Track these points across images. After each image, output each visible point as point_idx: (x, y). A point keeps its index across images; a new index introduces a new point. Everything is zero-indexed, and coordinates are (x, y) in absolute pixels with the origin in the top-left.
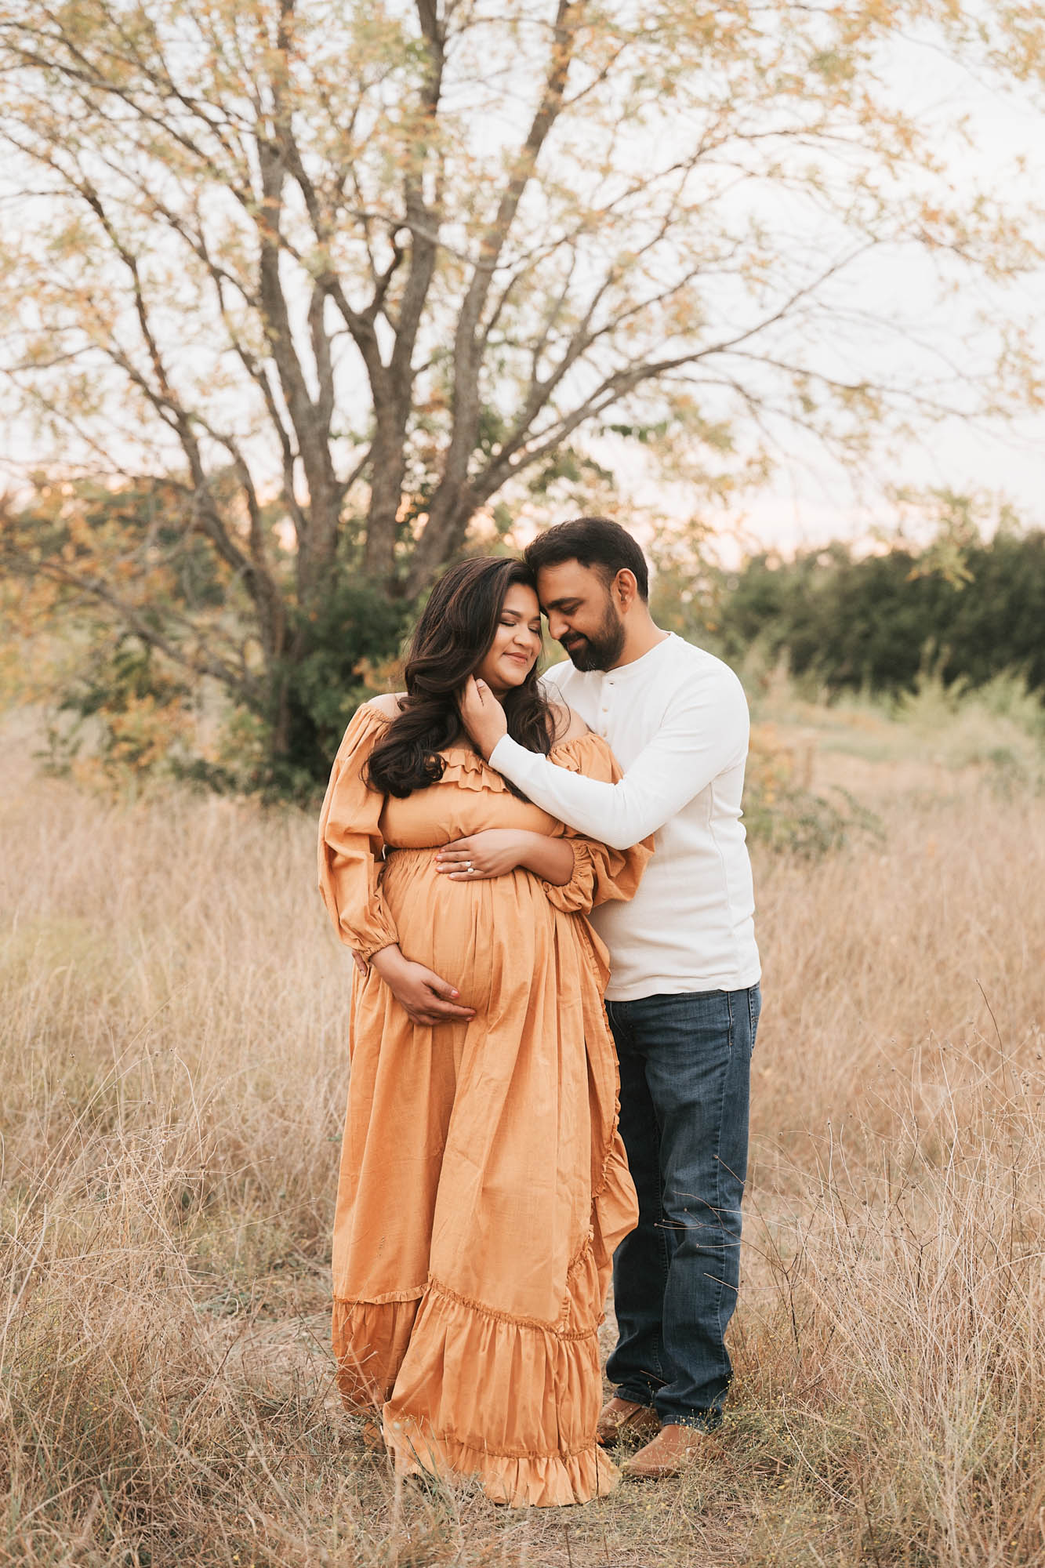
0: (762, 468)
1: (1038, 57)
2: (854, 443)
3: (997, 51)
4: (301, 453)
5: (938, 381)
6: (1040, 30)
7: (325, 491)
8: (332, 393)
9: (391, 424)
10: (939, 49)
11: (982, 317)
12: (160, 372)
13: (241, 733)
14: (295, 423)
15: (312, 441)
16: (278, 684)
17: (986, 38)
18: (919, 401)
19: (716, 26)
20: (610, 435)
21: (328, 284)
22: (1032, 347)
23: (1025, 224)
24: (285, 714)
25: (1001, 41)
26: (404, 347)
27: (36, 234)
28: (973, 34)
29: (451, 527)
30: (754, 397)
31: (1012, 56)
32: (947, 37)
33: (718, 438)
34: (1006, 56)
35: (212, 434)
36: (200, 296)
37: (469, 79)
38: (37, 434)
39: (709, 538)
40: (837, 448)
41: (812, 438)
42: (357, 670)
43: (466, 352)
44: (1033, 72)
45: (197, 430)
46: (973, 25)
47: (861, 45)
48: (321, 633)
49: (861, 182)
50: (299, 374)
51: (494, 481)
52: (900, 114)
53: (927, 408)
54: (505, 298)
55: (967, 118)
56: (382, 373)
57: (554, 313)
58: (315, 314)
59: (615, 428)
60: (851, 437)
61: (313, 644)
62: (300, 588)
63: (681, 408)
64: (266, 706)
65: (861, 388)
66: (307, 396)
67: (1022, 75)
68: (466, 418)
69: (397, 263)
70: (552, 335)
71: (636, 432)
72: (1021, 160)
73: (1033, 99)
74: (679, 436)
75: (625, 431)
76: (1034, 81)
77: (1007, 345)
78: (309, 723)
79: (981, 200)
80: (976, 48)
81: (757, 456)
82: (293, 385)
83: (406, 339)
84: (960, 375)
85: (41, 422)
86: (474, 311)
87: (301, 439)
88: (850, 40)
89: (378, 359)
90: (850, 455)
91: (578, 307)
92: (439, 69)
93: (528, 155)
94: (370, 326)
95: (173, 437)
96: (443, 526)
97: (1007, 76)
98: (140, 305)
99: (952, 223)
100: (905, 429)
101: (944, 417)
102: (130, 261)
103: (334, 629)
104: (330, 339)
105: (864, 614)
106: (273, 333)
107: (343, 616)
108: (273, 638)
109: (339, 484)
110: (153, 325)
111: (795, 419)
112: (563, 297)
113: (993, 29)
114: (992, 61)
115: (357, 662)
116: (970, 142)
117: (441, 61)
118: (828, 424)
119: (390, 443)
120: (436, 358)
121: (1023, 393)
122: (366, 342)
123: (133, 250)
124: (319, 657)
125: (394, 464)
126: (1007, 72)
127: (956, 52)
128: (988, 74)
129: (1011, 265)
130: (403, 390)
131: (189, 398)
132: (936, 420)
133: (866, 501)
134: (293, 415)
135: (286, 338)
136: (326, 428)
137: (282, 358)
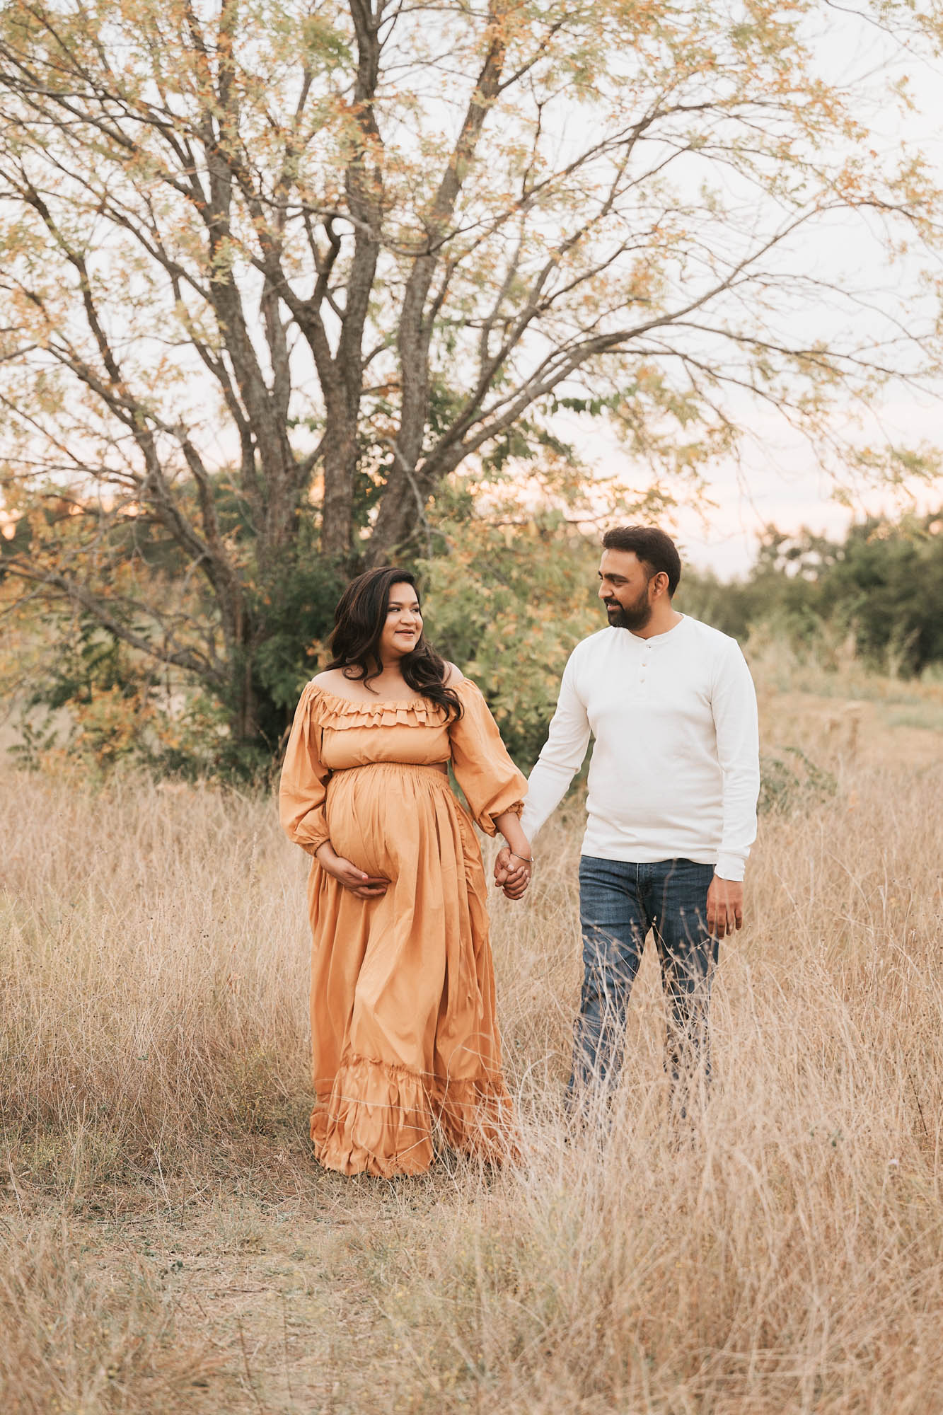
2: (810, 407)
4: (258, 442)
8: (287, 381)
9: (343, 411)
12: (112, 367)
13: (201, 718)
15: (268, 428)
16: (240, 670)
20: (563, 410)
24: (250, 698)
26: (352, 334)
29: (405, 509)
33: (683, 410)
35: (161, 426)
40: (793, 414)
42: (311, 652)
43: (416, 334)
48: (278, 616)
50: (254, 362)
51: (448, 460)
52: (820, 82)
53: (870, 370)
55: (906, 79)
56: (330, 363)
58: (267, 304)
59: (567, 403)
60: (806, 401)
61: (273, 626)
64: (227, 690)
66: (263, 384)
68: (417, 399)
71: (588, 406)
75: (578, 406)
78: (272, 706)
82: (248, 373)
83: (353, 326)
86: (419, 294)
89: (326, 347)
94: (317, 312)
96: (399, 507)
98: (88, 304)
101: (887, 379)
102: (79, 262)
103: (291, 612)
104: (285, 328)
107: (300, 600)
108: (234, 625)
109: (297, 469)
110: (103, 322)
114: (919, 25)
115: (311, 644)
116: (910, 105)
119: (341, 427)
120: (384, 344)
122: (312, 330)
123: (80, 250)
124: (276, 639)
125: (346, 448)
130: (352, 376)
131: (138, 389)
132: (882, 382)
133: (828, 465)
134: (247, 404)
135: (240, 328)
136: (283, 415)
137: (236, 348)
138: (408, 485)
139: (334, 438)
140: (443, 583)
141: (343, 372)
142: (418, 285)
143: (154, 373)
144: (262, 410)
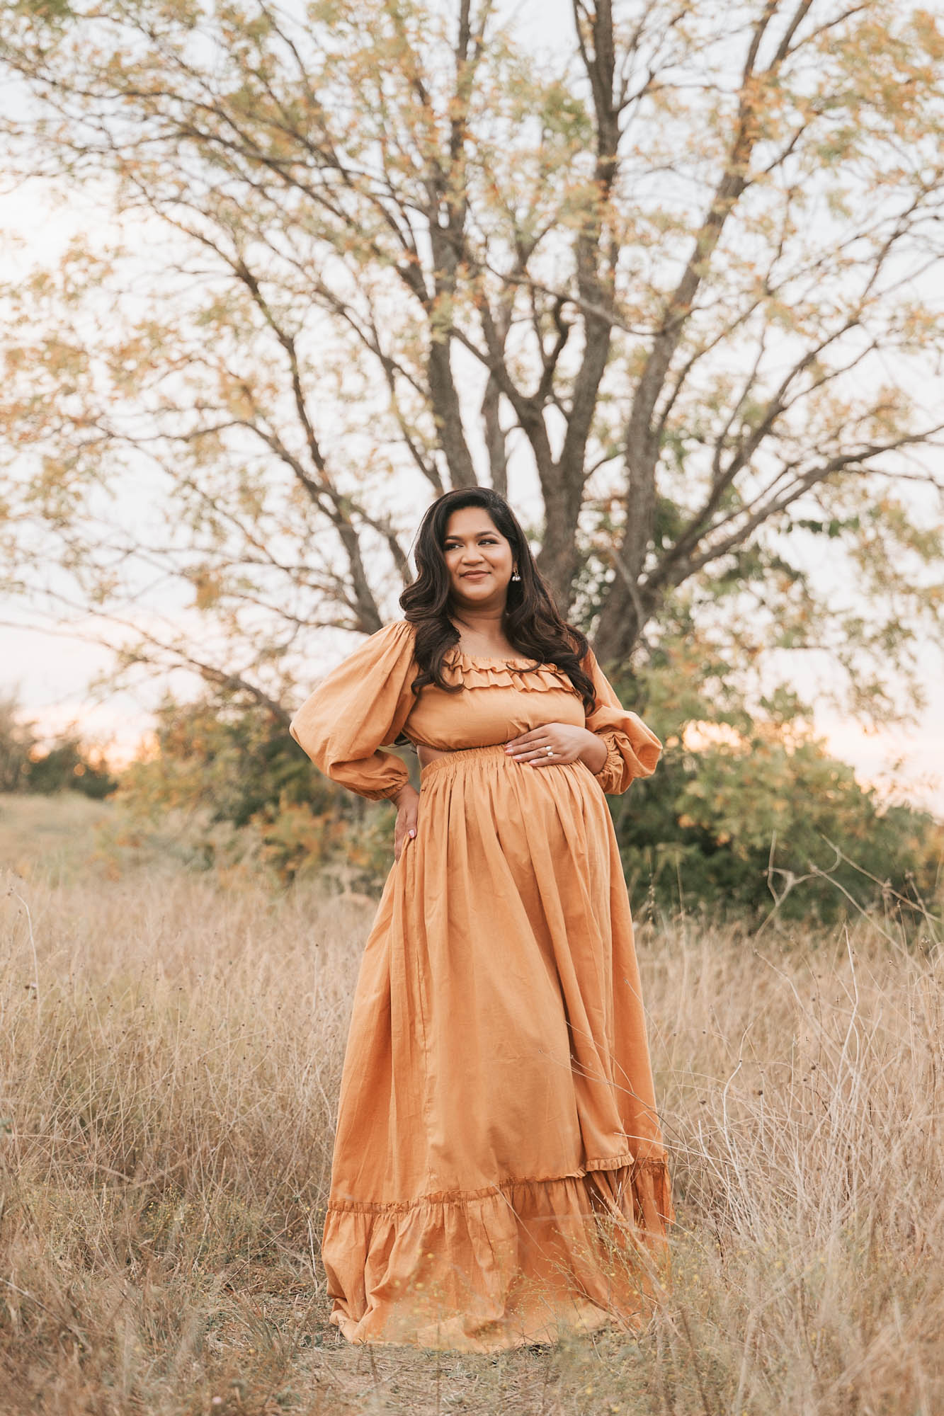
9: (561, 515)
12: (319, 461)
20: (798, 532)
26: (576, 438)
29: (625, 626)
36: (367, 387)
38: (197, 529)
43: (642, 439)
50: (469, 466)
58: (489, 407)
59: (803, 524)
68: (641, 510)
71: (826, 527)
75: (815, 527)
82: (462, 477)
83: (579, 429)
86: (649, 396)
94: (540, 411)
96: (617, 624)
98: (297, 388)
102: (288, 343)
104: (505, 434)
106: (443, 424)
110: (310, 409)
119: (564, 535)
122: (533, 426)
123: (288, 329)
125: (564, 558)
135: (456, 428)
137: (451, 449)
138: (628, 600)
139: (553, 546)
140: (664, 695)
141: (565, 476)
142: (649, 388)
143: (362, 464)
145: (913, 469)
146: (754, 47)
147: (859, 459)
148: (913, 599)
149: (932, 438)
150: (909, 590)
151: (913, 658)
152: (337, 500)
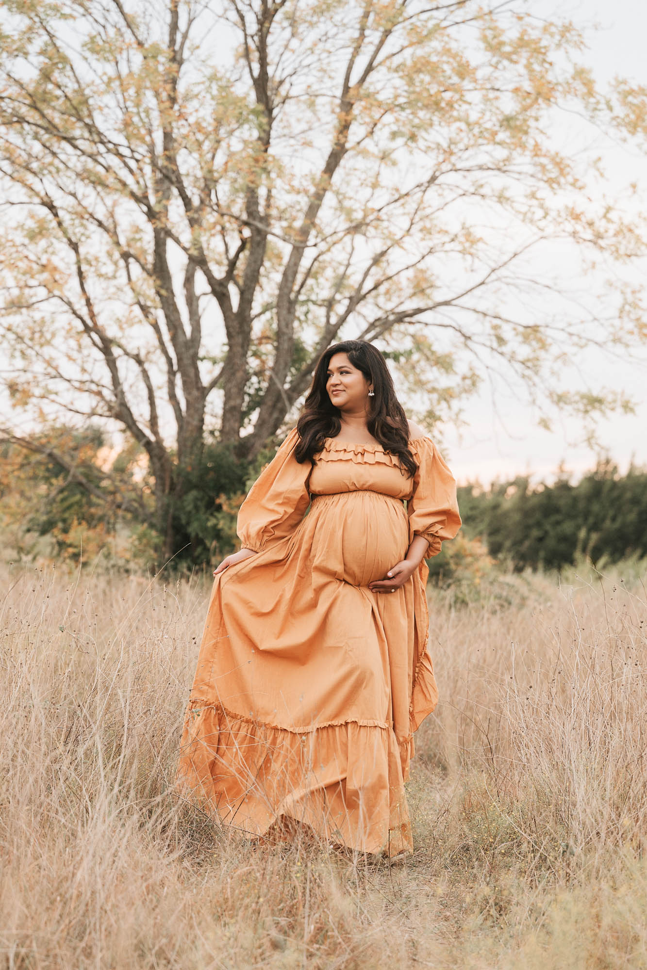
0: (472, 381)
1: (643, 120)
2: (529, 364)
3: (618, 117)
4: (179, 370)
5: (582, 322)
6: (643, 102)
7: (196, 393)
8: (199, 331)
9: (238, 350)
10: (581, 115)
11: (610, 284)
13: (144, 541)
14: (175, 350)
15: (187, 361)
16: (166, 513)
17: (611, 109)
18: (571, 334)
19: (442, 99)
21: (198, 261)
22: (640, 300)
23: (637, 227)
24: (170, 532)
25: (620, 111)
26: (246, 300)
27: (16, 229)
28: (603, 106)
29: (277, 414)
30: (467, 335)
31: (627, 120)
32: (586, 107)
33: (444, 363)
34: (623, 120)
35: (127, 353)
36: (116, 271)
37: (285, 136)
38: (13, 356)
39: (438, 423)
40: (519, 367)
41: (503, 361)
42: (218, 501)
43: (286, 304)
44: (639, 129)
45: (116, 351)
46: (603, 101)
47: (532, 112)
48: (194, 479)
49: (533, 196)
50: (179, 319)
52: (557, 154)
53: (575, 339)
54: (308, 274)
55: (599, 159)
56: (233, 317)
57: (339, 284)
58: (189, 281)
60: (528, 360)
61: (190, 486)
62: (180, 453)
63: (419, 344)
64: (159, 526)
65: (535, 329)
66: (184, 333)
67: (633, 133)
68: (286, 346)
69: (241, 249)
70: (338, 297)
72: (634, 186)
73: (639, 146)
74: (418, 361)
76: (640, 135)
77: (625, 299)
78: (186, 538)
79: (609, 209)
80: (604, 115)
81: (469, 374)
82: (175, 325)
83: (247, 296)
84: (595, 319)
85: (15, 349)
86: (290, 278)
87: (180, 360)
88: (525, 109)
89: (231, 308)
90: (528, 372)
91: (354, 280)
92: (270, 125)
93: (326, 176)
94: (226, 287)
95: (101, 356)
96: (271, 414)
97: (625, 132)
98: (80, 273)
99: (591, 224)
100: (562, 357)
101: (586, 345)
102: (75, 246)
103: (201, 477)
104: (198, 298)
105: (539, 525)
106: (163, 292)
107: (208, 470)
108: (163, 485)
109: (205, 388)
110: (88, 287)
111: (492, 349)
112: (345, 274)
113: (615, 103)
114: (614, 123)
115: (218, 496)
116: (602, 175)
117: (271, 119)
118: (514, 352)
119: (238, 361)
120: (267, 308)
121: (636, 330)
122: (222, 297)
123: (76, 240)
124: (193, 494)
125: (239, 375)
126: (624, 129)
127: (592, 117)
128: (612, 131)
129: (629, 253)
130: (246, 328)
131: (111, 332)
132: (581, 347)
133: (538, 402)
134: (175, 345)
136: (196, 354)
137: (168, 309)
139: (232, 368)
142: (290, 273)
143: (123, 320)
144: (183, 350)
145: (446, 322)
146: (350, 69)
147: (411, 315)
148: (435, 396)
149: (454, 302)
150: (434, 390)
151: (441, 433)
152: (104, 339)
